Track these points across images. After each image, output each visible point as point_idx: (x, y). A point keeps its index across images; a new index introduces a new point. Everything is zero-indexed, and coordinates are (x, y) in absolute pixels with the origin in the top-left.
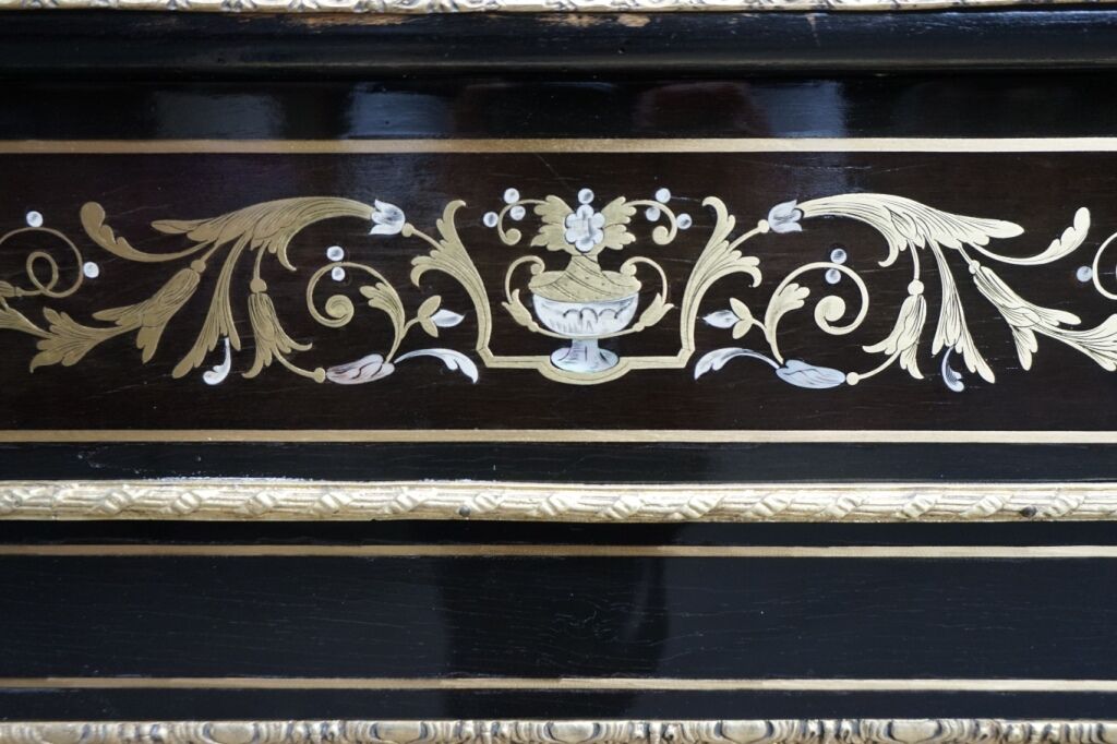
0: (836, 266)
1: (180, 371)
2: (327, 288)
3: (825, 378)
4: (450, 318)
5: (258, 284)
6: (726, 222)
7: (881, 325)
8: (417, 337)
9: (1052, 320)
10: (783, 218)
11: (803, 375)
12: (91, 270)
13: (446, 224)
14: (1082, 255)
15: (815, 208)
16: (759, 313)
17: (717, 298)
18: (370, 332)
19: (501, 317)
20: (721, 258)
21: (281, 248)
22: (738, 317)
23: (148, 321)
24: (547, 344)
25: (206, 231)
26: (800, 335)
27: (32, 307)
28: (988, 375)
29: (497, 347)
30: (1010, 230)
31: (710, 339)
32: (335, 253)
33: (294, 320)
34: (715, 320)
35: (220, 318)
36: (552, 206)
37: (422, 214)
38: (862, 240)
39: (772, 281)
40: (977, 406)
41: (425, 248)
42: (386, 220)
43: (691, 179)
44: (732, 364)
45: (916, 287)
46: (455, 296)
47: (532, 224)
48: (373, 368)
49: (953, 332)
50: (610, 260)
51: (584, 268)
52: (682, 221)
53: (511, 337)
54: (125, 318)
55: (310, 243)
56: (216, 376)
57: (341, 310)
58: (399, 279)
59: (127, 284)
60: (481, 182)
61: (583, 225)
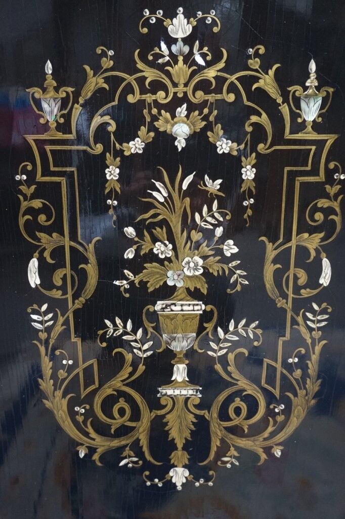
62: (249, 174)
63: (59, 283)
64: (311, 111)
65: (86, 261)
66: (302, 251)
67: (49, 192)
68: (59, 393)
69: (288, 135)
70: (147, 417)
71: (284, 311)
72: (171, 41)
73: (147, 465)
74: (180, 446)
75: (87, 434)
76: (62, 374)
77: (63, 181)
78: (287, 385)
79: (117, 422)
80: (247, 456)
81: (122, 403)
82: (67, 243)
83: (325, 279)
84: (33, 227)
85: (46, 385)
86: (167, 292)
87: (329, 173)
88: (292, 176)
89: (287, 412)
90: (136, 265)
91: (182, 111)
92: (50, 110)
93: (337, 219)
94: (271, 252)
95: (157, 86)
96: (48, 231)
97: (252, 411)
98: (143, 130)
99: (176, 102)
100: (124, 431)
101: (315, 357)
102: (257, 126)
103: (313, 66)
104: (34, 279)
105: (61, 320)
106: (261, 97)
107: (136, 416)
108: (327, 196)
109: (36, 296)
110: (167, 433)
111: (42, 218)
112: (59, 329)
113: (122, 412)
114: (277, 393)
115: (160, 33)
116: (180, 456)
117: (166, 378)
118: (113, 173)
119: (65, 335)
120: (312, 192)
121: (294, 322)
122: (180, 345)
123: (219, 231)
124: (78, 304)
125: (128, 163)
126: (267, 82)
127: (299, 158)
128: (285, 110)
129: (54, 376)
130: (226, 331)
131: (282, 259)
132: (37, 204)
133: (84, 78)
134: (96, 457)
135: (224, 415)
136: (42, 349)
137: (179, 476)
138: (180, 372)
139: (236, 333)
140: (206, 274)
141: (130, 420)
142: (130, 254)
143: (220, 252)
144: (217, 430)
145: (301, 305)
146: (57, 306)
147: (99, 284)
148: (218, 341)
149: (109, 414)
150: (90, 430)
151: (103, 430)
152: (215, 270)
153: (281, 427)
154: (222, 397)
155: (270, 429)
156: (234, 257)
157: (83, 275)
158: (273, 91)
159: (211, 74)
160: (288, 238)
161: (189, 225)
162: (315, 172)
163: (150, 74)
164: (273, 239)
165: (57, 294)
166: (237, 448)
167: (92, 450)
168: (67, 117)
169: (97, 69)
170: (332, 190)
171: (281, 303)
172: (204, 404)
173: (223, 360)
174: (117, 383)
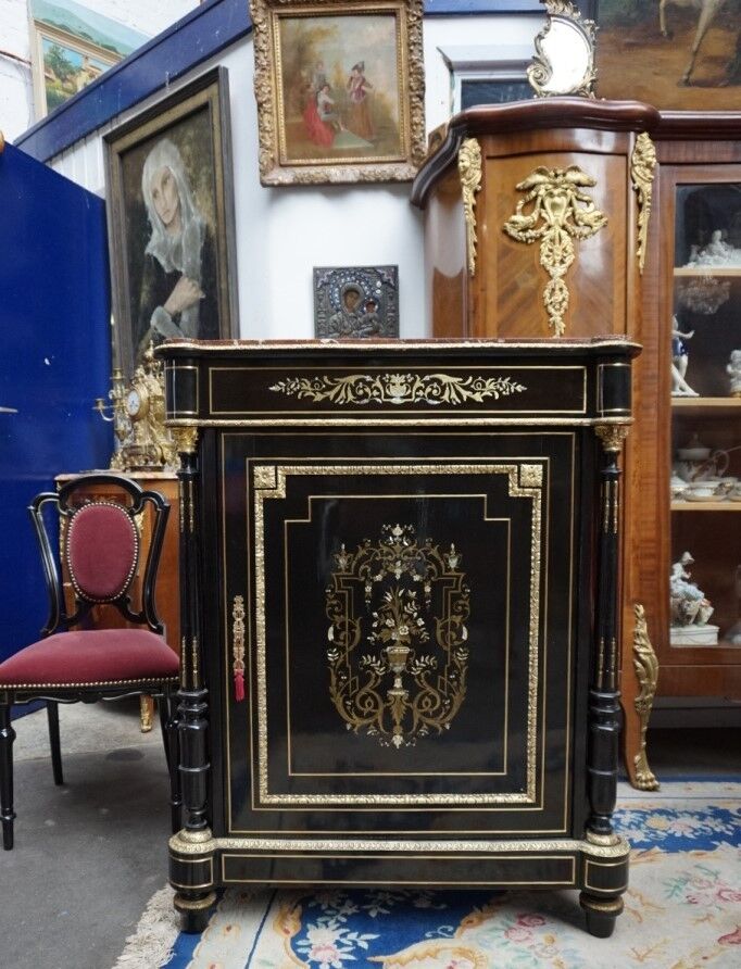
0: (435, 385)
1: (336, 402)
2: (359, 389)
3: (436, 402)
4: (378, 393)
5: (349, 388)
6: (419, 378)
7: (442, 394)
8: (372, 396)
9: (469, 393)
10: (427, 378)
11: (431, 402)
12: (324, 386)
13: (378, 379)
14: (471, 384)
15: (432, 377)
16: (424, 392)
17: (418, 390)
18: (365, 395)
19: (385, 393)
20: (418, 384)
21: (353, 383)
22: (421, 393)
23: (331, 394)
24: (392, 397)
25: (342, 380)
26: (430, 396)
27: (314, 392)
28: (460, 402)
29: (385, 398)
30: (461, 380)
31: (417, 396)
32: (361, 383)
33: (354, 394)
34: (418, 393)
35: (343, 394)
36: (393, 376)
37: (374, 378)
38: (439, 382)
39: (426, 387)
40: (458, 407)
41: (374, 383)
42: (368, 378)
43: (413, 373)
44: (420, 400)
45: (448, 388)
46: (379, 390)
47: (390, 379)
48: (366, 401)
49: (454, 395)
50: (402, 384)
51: (398, 386)
52: (412, 379)
53: (387, 396)
54: (328, 393)
55: (357, 383)
56: (341, 403)
57: (361, 392)
58: (370, 387)
59: (330, 388)
60: (383, 373)
61: (398, 379)
62: (428, 589)
63: (342, 638)
64: (453, 563)
65: (355, 628)
66: (454, 624)
67: (340, 597)
68: (339, 694)
69: (444, 573)
70: (382, 707)
71: (446, 652)
72: (394, 537)
73: (381, 735)
74: (398, 723)
75: (351, 716)
76: (341, 684)
77: (346, 592)
78: (450, 690)
79: (366, 710)
80: (432, 729)
81: (369, 699)
82: (347, 620)
83: (465, 637)
84: (332, 613)
85: (333, 690)
86: (392, 643)
87: (463, 590)
88: (447, 590)
89: (451, 704)
90: (378, 630)
91: (399, 563)
92: (343, 562)
93: (468, 609)
94: (439, 624)
95: (388, 554)
96: (339, 614)
97: (434, 704)
98: (382, 571)
99: (397, 560)
100: (370, 715)
101: (463, 675)
102: (431, 570)
103: (453, 546)
104: (331, 637)
105: (342, 656)
106: (432, 558)
107: (376, 707)
108: (462, 599)
109: (332, 645)
110: (391, 716)
111: (336, 609)
112: (341, 661)
113: (369, 704)
114: (445, 693)
115: (390, 533)
116: (398, 729)
117: (392, 687)
118: (368, 589)
119: (343, 664)
120: (456, 597)
121: (452, 657)
122: (398, 669)
123: (415, 614)
124: (352, 647)
125: (376, 585)
126: (434, 552)
127: (450, 583)
128: (442, 563)
129: (337, 685)
130: (420, 661)
131: (445, 627)
132: (335, 602)
133: (357, 551)
134: (356, 730)
135: (420, 706)
136: (332, 671)
137: (398, 740)
138: (398, 683)
139: (424, 663)
140: (410, 634)
141: (374, 708)
142: (375, 625)
143: (416, 624)
144: (417, 715)
145: (455, 649)
146: (341, 650)
147: (361, 639)
148: (416, 667)
149: (363, 706)
150: (353, 714)
151: (360, 714)
152: (414, 632)
153: (449, 712)
154: (419, 695)
155: (443, 713)
156: (422, 626)
157: (353, 635)
158: (437, 556)
159: (411, 549)
160: (446, 618)
161: (402, 612)
162: (456, 588)
163: (385, 549)
164: (440, 618)
165: (341, 644)
166: (427, 724)
167: (354, 726)
168: (350, 566)
169: (363, 547)
170: (465, 596)
171: (445, 648)
172: (410, 700)
173: (419, 676)
174: (367, 689)
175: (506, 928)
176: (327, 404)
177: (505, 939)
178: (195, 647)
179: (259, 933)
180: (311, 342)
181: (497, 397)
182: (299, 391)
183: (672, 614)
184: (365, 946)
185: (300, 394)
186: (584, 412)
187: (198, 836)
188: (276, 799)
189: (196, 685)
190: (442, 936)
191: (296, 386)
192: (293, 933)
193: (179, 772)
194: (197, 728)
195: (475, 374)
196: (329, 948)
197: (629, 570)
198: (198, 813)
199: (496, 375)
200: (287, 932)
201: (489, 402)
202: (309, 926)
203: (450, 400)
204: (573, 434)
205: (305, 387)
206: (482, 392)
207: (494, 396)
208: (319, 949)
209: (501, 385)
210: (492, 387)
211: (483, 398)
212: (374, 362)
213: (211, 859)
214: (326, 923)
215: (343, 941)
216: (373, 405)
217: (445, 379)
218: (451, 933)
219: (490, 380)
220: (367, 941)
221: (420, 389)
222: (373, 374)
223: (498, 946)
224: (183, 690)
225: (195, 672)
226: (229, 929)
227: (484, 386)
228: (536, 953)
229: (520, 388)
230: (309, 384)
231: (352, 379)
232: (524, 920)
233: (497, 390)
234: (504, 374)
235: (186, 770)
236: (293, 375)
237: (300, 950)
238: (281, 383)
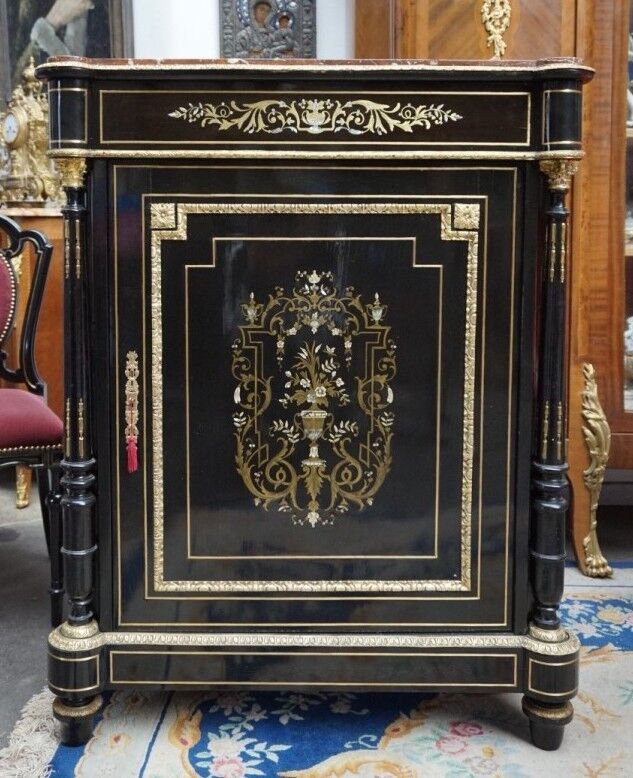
0: (358, 113)
1: (245, 131)
2: (272, 116)
3: (359, 132)
4: (293, 122)
5: (260, 115)
6: (339, 105)
7: (366, 123)
8: (287, 125)
9: (396, 122)
10: (349, 104)
11: (354, 132)
12: (231, 113)
13: (293, 105)
14: (399, 111)
15: (355, 102)
16: (345, 120)
17: (338, 118)
18: (278, 124)
19: (301, 121)
20: (339, 111)
21: (264, 109)
22: (342, 121)
23: (240, 122)
24: (309, 126)
25: (252, 106)
26: (353, 125)
27: (220, 119)
28: (386, 132)
29: (301, 126)
30: (387, 107)
31: (337, 125)
32: (273, 110)
33: (266, 122)
34: (338, 122)
35: (253, 121)
36: (310, 102)
37: (289, 104)
38: (363, 109)
39: (347, 115)
40: (384, 138)
41: (288, 109)
42: (282, 104)
43: (333, 98)
44: (341, 130)
45: (372, 116)
46: (293, 118)
47: (307, 105)
48: (279, 130)
49: (379, 124)
50: (320, 111)
51: (316, 113)
52: (332, 105)
53: (303, 125)
54: (236, 121)
55: (269, 109)
56: (251, 132)
57: (274, 120)
58: (284, 115)
59: (238, 115)
60: (298, 98)
61: (315, 105)
62: (348, 345)
63: (250, 400)
64: (377, 315)
65: (265, 389)
66: (377, 384)
67: (248, 353)
68: (246, 464)
69: (367, 327)
70: (295, 479)
71: (369, 416)
72: (310, 285)
73: (295, 511)
74: (314, 498)
75: (260, 490)
76: (249, 453)
77: (256, 348)
78: (373, 460)
79: (278, 483)
80: (352, 505)
81: (281, 471)
82: (256, 379)
83: (390, 399)
84: (239, 371)
85: (239, 459)
86: (307, 406)
87: (388, 345)
88: (370, 346)
89: (374, 476)
90: (291, 391)
91: (315, 315)
92: (251, 313)
93: (394, 368)
94: (361, 385)
95: (304, 304)
96: (247, 373)
97: (354, 476)
98: (296, 324)
99: (313, 311)
100: (282, 488)
101: (388, 443)
102: (352, 323)
103: (377, 296)
104: (237, 399)
105: (250, 421)
106: (353, 310)
107: (289, 479)
108: (388, 356)
109: (238, 408)
110: (306, 490)
111: (244, 367)
112: (249, 426)
113: (281, 476)
114: (368, 464)
115: (305, 281)
116: (314, 505)
117: (307, 456)
118: (281, 344)
119: (252, 429)
120: (380, 354)
121: (375, 423)
122: (314, 436)
123: (334, 374)
124: (260, 413)
125: (289, 340)
126: (356, 303)
127: (374, 338)
128: (365, 315)
129: (244, 454)
130: (339, 428)
131: (367, 388)
132: (242, 359)
133: (268, 300)
134: (265, 505)
135: (339, 479)
136: (239, 438)
137: (313, 518)
138: (314, 452)
139: (344, 429)
140: (328, 396)
141: (286, 481)
142: (288, 385)
143: (335, 384)
144: (335, 488)
145: (378, 413)
146: (249, 413)
147: (272, 402)
148: (334, 433)
149: (275, 479)
150: (263, 488)
151: (270, 488)
152: (332, 394)
153: (371, 485)
154: (337, 467)
155: (365, 487)
156: (342, 387)
157: (263, 397)
158: (358, 306)
159: (329, 299)
160: (369, 377)
161: (319, 371)
162: (381, 344)
163: (300, 299)
164: (362, 377)
165: (249, 407)
166: (347, 500)
167: (263, 501)
168: (260, 318)
169: (275, 296)
170: (391, 353)
171: (367, 412)
172: (328, 471)
173: (337, 444)
174: (279, 458)
175: (438, 738)
176: (235, 133)
177: (437, 752)
178: (81, 411)
179: (151, 744)
180: (216, 62)
181: (428, 126)
182: (202, 118)
183: (626, 375)
184: (275, 758)
185: (204, 122)
186: (528, 144)
187: (82, 631)
188: (173, 586)
189: (82, 455)
190: (365, 748)
191: (199, 112)
192: (191, 743)
193: (61, 555)
194: (83, 503)
195: (404, 100)
196: (232, 761)
197: (577, 324)
198: (82, 603)
199: (428, 101)
200: (184, 742)
201: (419, 133)
202: (210, 735)
203: (375, 130)
204: (515, 169)
205: (209, 114)
206: (412, 121)
207: (425, 126)
208: (222, 763)
209: (433, 113)
210: (423, 115)
211: (413, 127)
212: (289, 86)
213: (97, 656)
214: (229, 732)
215: (250, 752)
216: (287, 135)
217: (370, 105)
218: (374, 744)
219: (421, 107)
220: (277, 752)
221: (341, 117)
222: (288, 99)
223: (429, 759)
224: (67, 460)
225: (81, 439)
226: (117, 739)
227: (414, 114)
228: (473, 768)
229: (455, 117)
230: (214, 110)
231: (263, 105)
232: (459, 729)
233: (429, 119)
234: (436, 100)
235: (69, 552)
236: (196, 100)
237: (199, 764)
238: (182, 109)
